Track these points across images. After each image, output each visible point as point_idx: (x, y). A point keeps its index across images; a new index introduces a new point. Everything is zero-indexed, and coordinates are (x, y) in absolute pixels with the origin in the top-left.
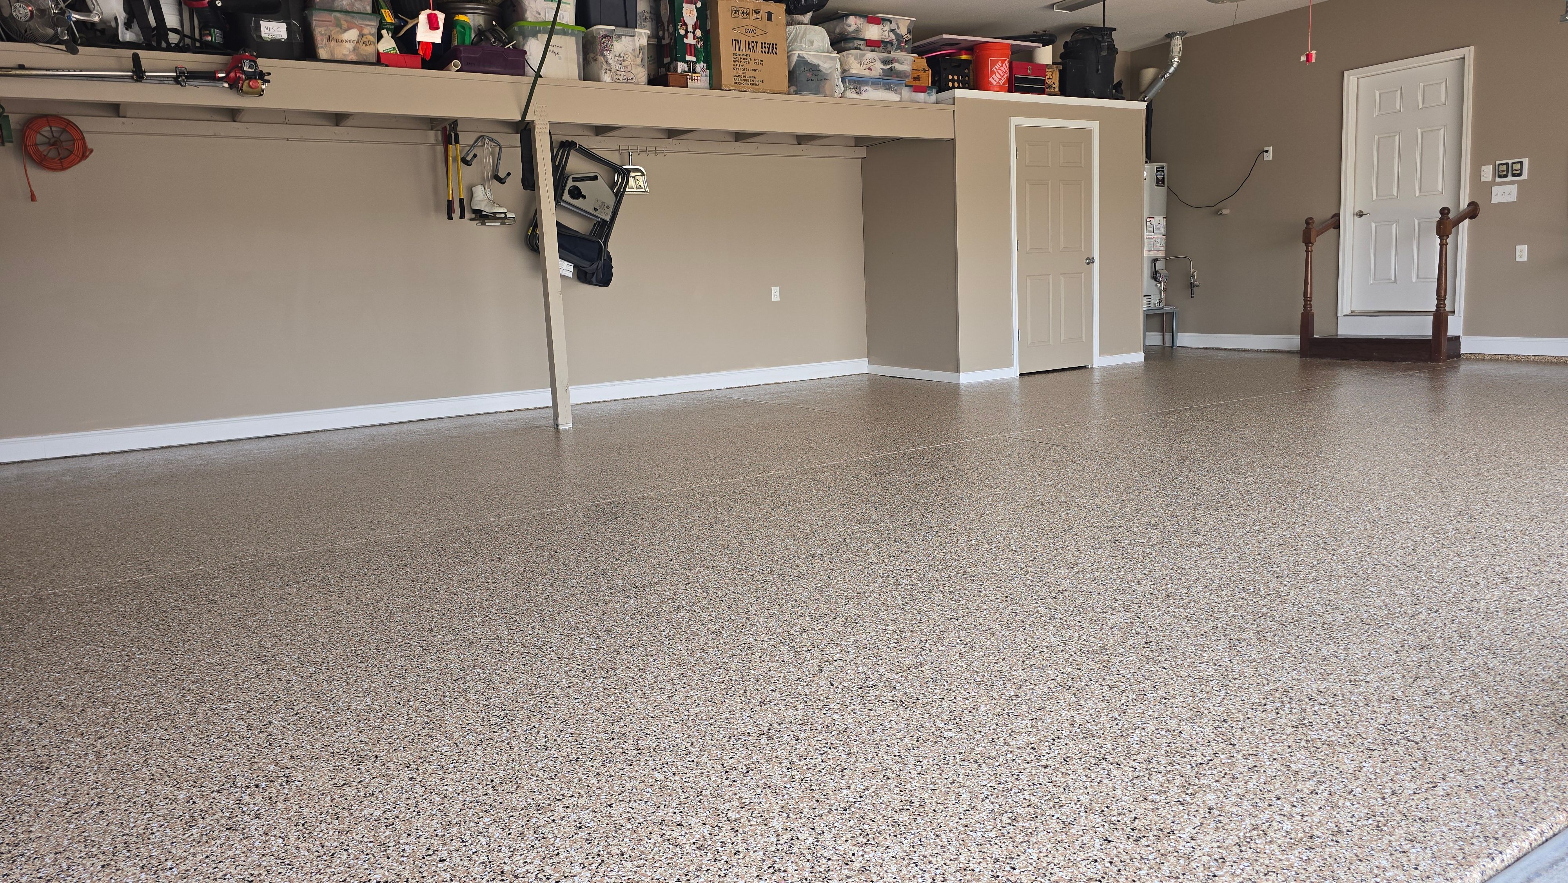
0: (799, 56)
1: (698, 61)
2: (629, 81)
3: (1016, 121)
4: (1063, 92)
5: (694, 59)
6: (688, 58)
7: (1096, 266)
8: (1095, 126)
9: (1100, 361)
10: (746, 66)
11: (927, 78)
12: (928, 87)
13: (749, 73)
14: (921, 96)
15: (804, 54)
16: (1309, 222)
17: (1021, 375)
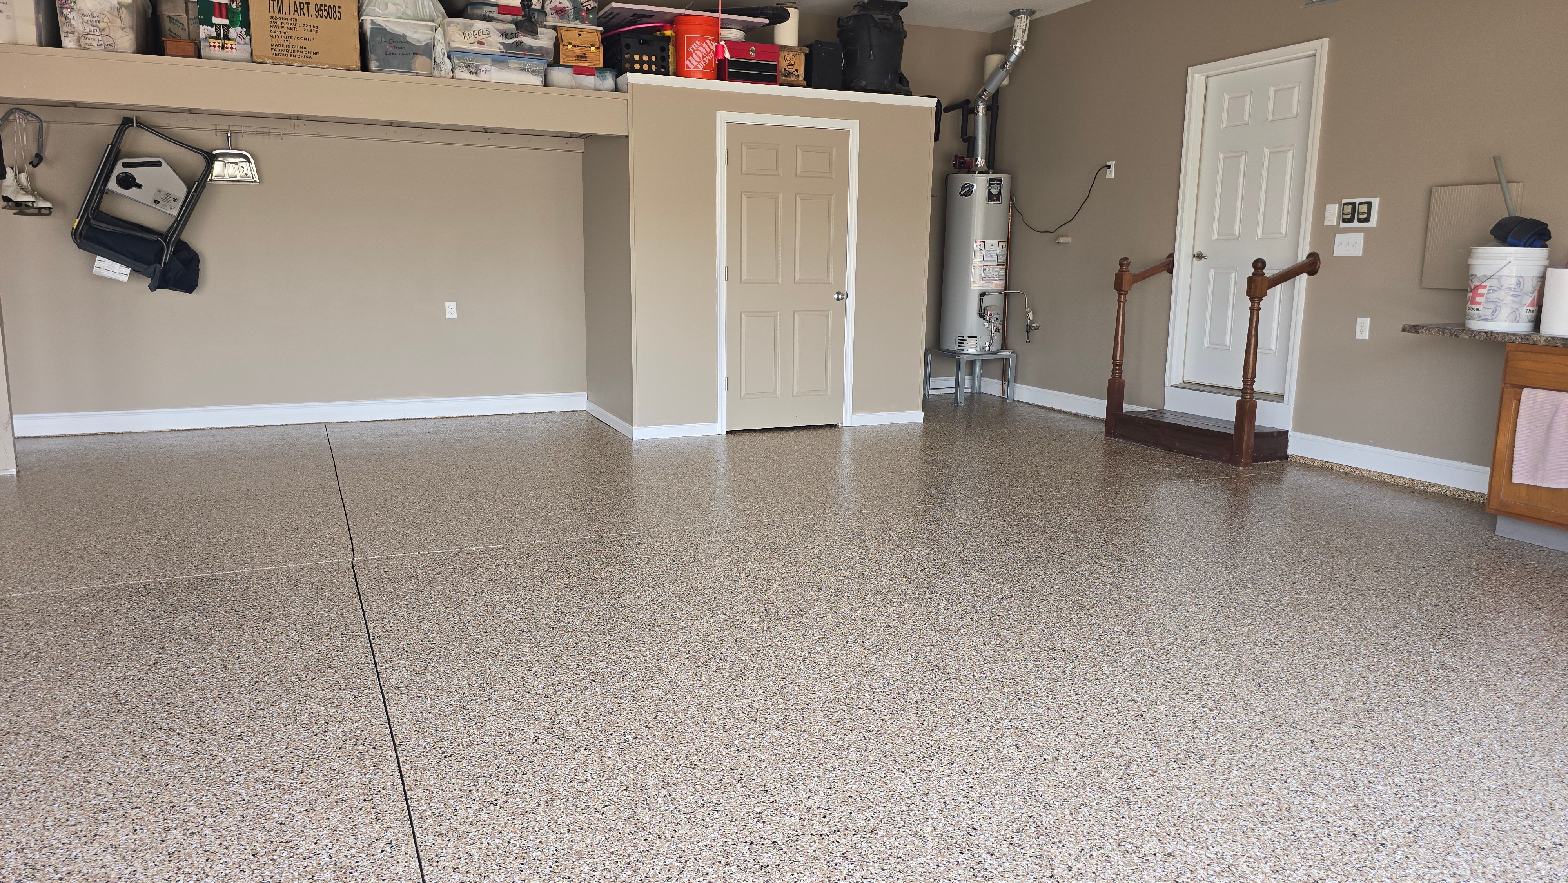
0: (373, 22)
1: (233, 24)
2: (109, 48)
3: (723, 118)
4: (810, 82)
5: (226, 22)
6: (216, 20)
7: (850, 302)
8: (853, 127)
9: (850, 419)
10: (290, 33)
11: (597, 57)
12: (598, 69)
13: (294, 42)
14: (589, 80)
15: (379, 20)
16: (1124, 263)
17: (727, 432)
